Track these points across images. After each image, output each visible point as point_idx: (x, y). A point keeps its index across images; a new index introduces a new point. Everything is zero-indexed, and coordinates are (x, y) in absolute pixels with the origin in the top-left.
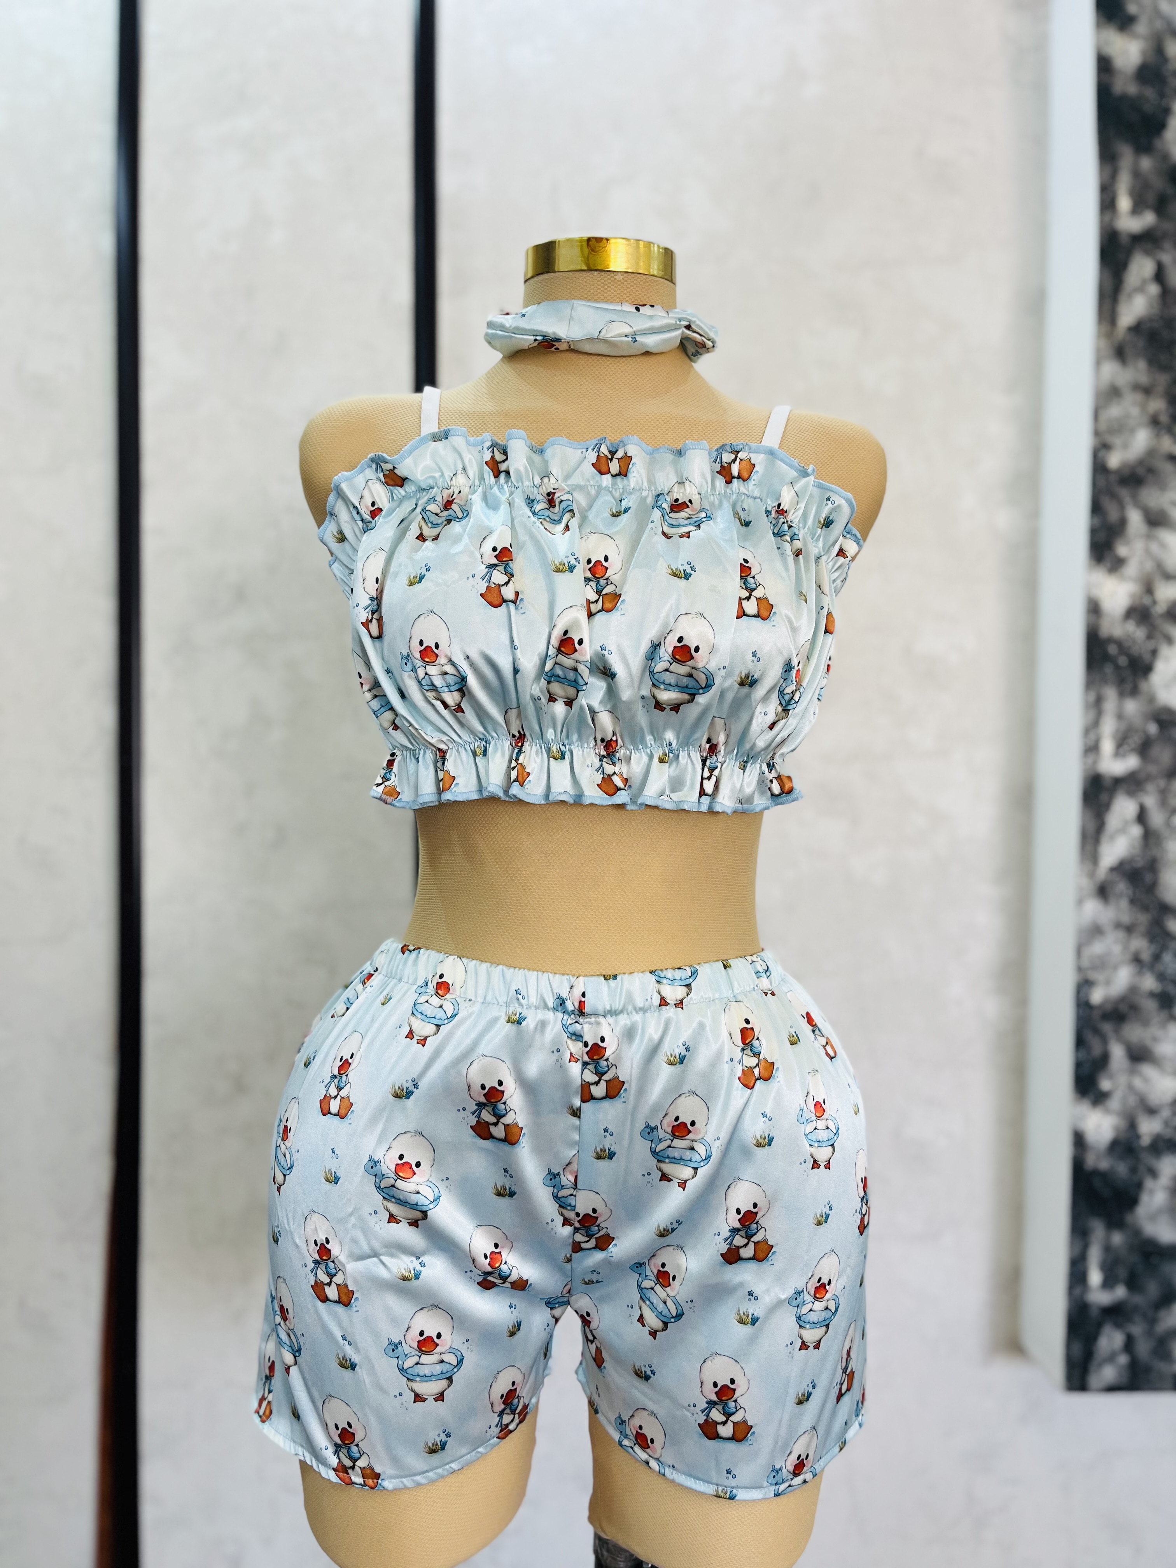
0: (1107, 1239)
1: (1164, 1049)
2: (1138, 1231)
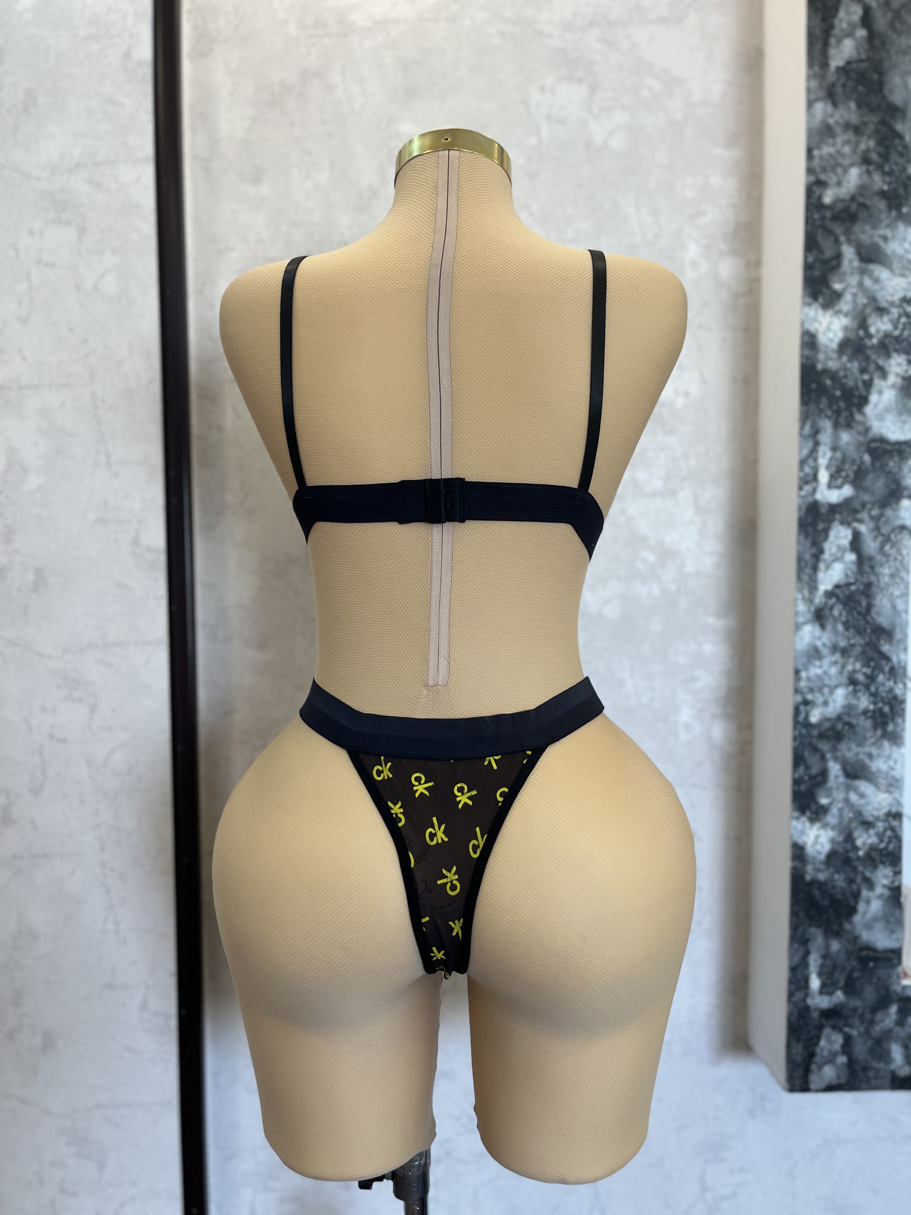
0: (826, 946)
1: (879, 765)
2: (856, 938)
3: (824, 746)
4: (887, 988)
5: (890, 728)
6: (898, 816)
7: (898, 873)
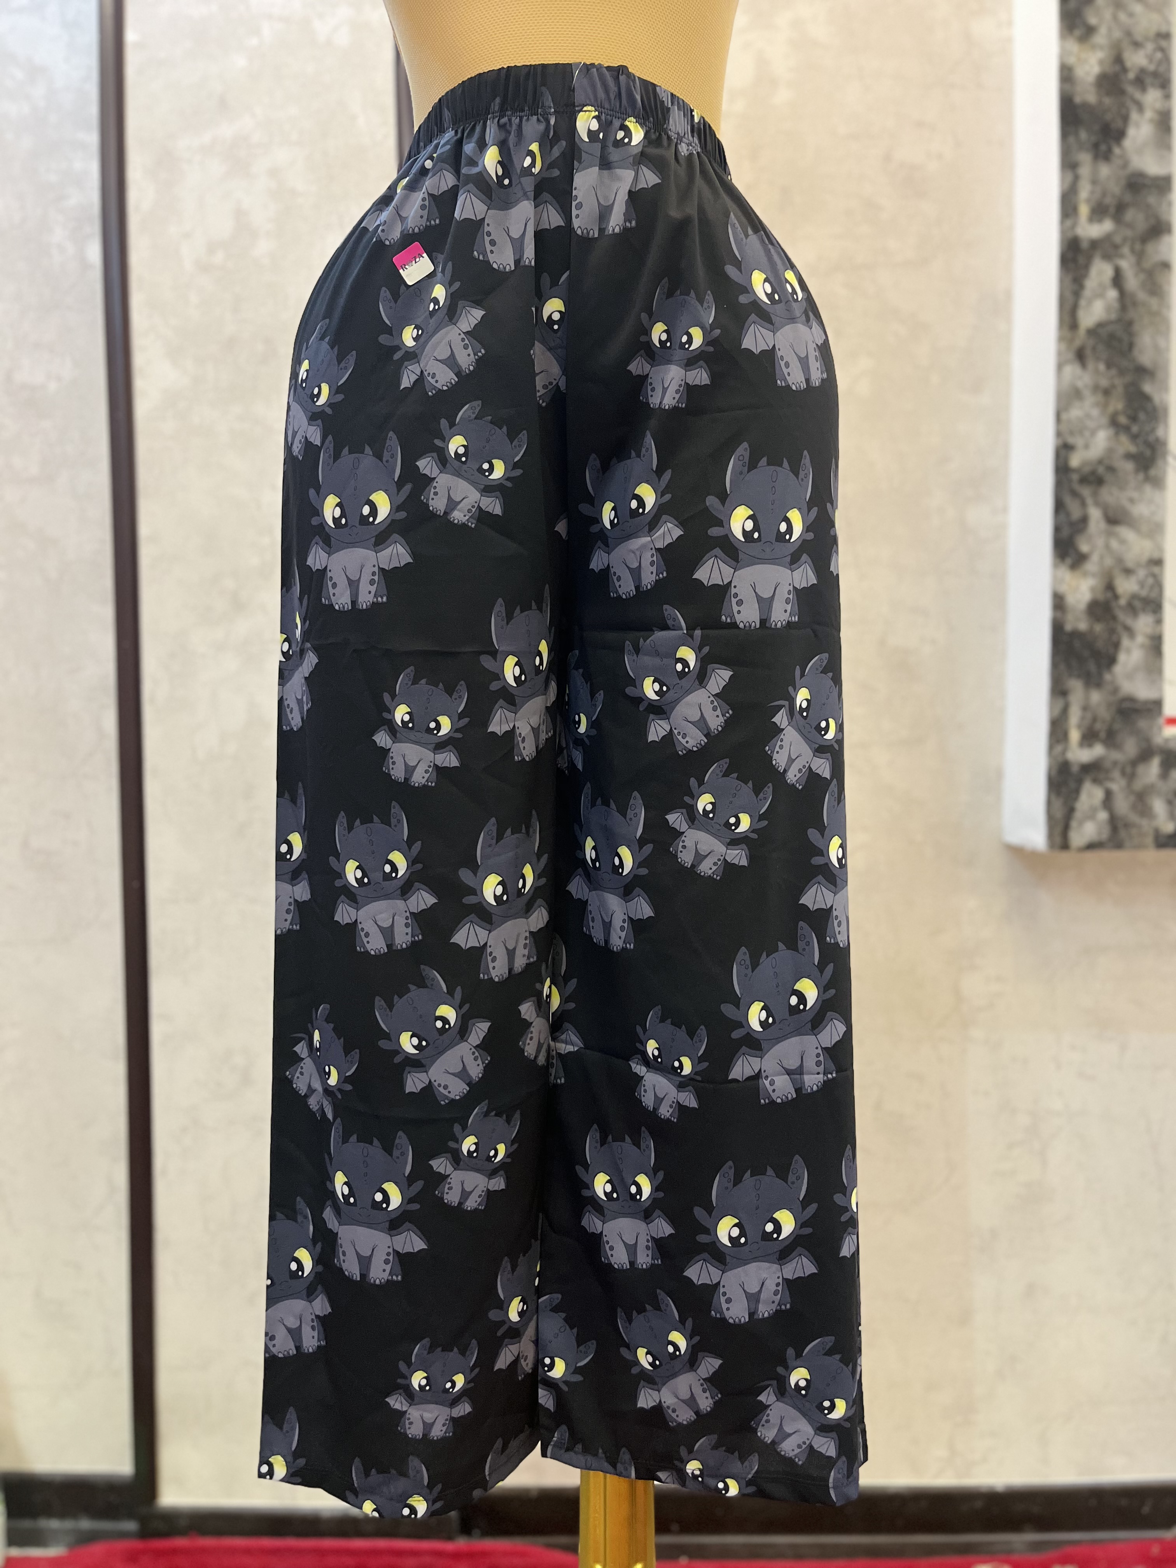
0: (1087, 698)
1: (1140, 510)
2: (1116, 690)
3: (1086, 492)
4: (1148, 740)
5: (1152, 472)
6: (1158, 562)
7: (1159, 621)
